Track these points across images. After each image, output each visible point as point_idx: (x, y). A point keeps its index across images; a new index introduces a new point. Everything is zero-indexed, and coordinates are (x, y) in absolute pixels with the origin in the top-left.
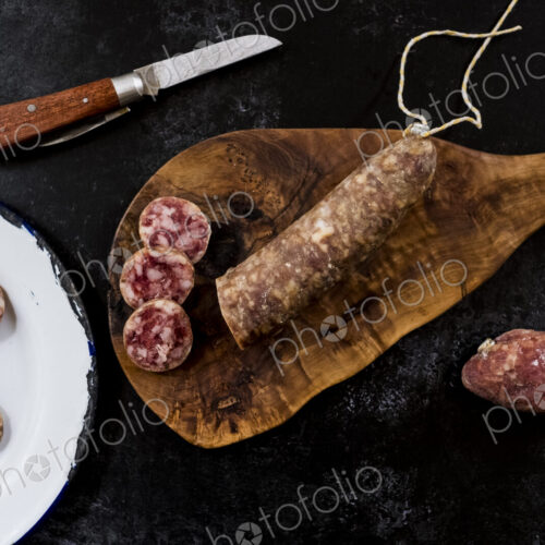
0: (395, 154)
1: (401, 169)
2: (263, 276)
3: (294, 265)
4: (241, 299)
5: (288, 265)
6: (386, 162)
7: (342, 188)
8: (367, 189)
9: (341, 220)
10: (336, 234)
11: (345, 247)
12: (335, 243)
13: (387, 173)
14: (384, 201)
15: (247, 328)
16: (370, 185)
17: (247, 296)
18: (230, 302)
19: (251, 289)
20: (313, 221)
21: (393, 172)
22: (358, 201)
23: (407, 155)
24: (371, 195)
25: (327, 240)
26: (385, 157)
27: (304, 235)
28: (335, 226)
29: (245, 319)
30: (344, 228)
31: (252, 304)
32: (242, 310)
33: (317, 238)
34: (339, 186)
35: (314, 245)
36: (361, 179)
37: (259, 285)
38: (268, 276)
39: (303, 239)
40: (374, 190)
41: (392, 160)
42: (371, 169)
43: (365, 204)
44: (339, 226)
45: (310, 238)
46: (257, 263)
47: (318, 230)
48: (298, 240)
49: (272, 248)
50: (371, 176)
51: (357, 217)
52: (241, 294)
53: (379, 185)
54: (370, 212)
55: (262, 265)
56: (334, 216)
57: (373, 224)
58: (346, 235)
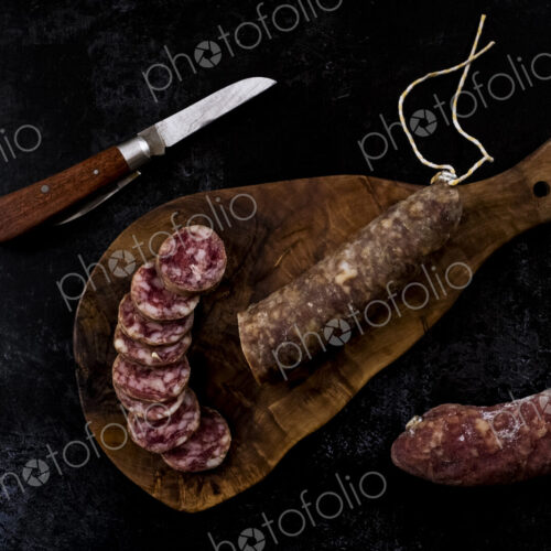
0: (422, 200)
1: (427, 216)
2: (285, 314)
3: (316, 305)
4: (261, 336)
5: (310, 305)
6: (413, 209)
7: (368, 231)
8: (393, 234)
9: (365, 264)
10: (359, 277)
11: (368, 290)
12: (358, 286)
13: (414, 218)
14: (409, 246)
15: (266, 365)
16: (396, 230)
17: (268, 332)
18: (250, 338)
19: (272, 326)
20: (338, 263)
21: (419, 219)
22: (383, 245)
23: (434, 203)
24: (396, 239)
25: (350, 282)
26: (412, 203)
27: (328, 276)
28: (358, 269)
29: (265, 355)
30: (368, 271)
31: (272, 340)
32: (262, 346)
33: (340, 279)
34: (365, 229)
35: (337, 286)
36: (387, 224)
37: (281, 323)
38: (290, 314)
39: (327, 280)
40: (400, 236)
41: (419, 206)
42: (397, 214)
43: (390, 249)
44: (363, 269)
45: (334, 279)
46: (280, 301)
47: (342, 272)
48: (321, 281)
49: (295, 287)
50: (397, 221)
51: (380, 261)
52: (262, 330)
53: (405, 231)
54: (394, 256)
55: (284, 304)
56: (358, 259)
57: (397, 268)
58: (369, 279)
